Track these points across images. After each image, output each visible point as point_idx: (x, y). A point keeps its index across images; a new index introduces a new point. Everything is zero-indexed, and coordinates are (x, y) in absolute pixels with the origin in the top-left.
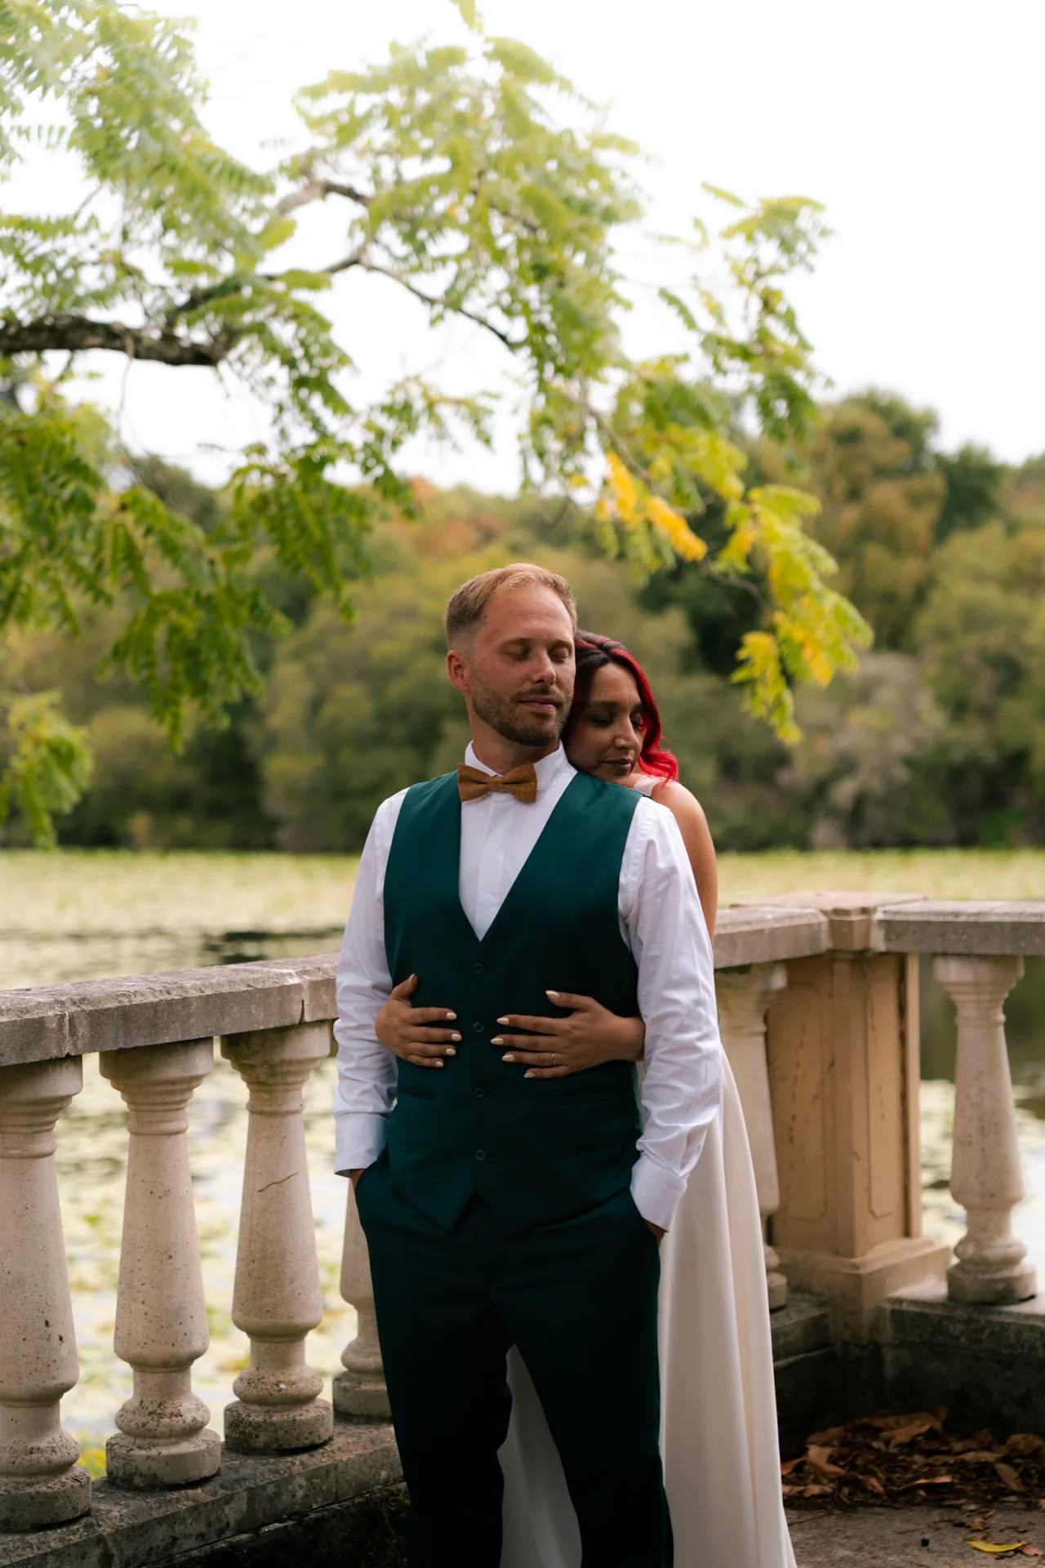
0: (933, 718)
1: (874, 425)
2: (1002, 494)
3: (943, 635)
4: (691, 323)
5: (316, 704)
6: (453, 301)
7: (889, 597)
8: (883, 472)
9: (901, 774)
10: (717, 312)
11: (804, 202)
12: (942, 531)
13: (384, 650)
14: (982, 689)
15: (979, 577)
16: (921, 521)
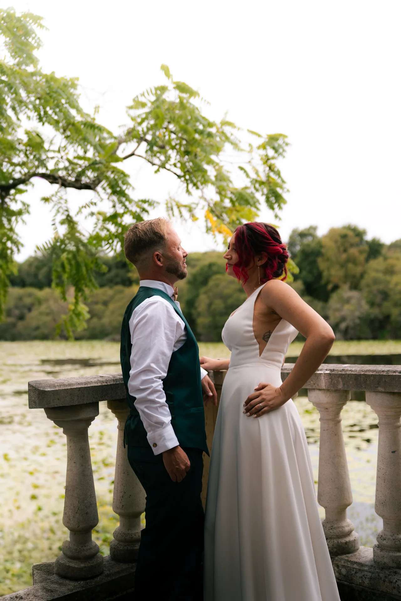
0: (365, 307)
1: (351, 233)
2: (384, 251)
3: (368, 286)
4: (248, 176)
5: (210, 305)
6: (163, 166)
7: (354, 277)
8: (352, 245)
9: (357, 321)
10: (257, 173)
11: (281, 135)
12: (367, 260)
13: (227, 291)
14: (378, 299)
15: (377, 271)
16: (362, 258)
